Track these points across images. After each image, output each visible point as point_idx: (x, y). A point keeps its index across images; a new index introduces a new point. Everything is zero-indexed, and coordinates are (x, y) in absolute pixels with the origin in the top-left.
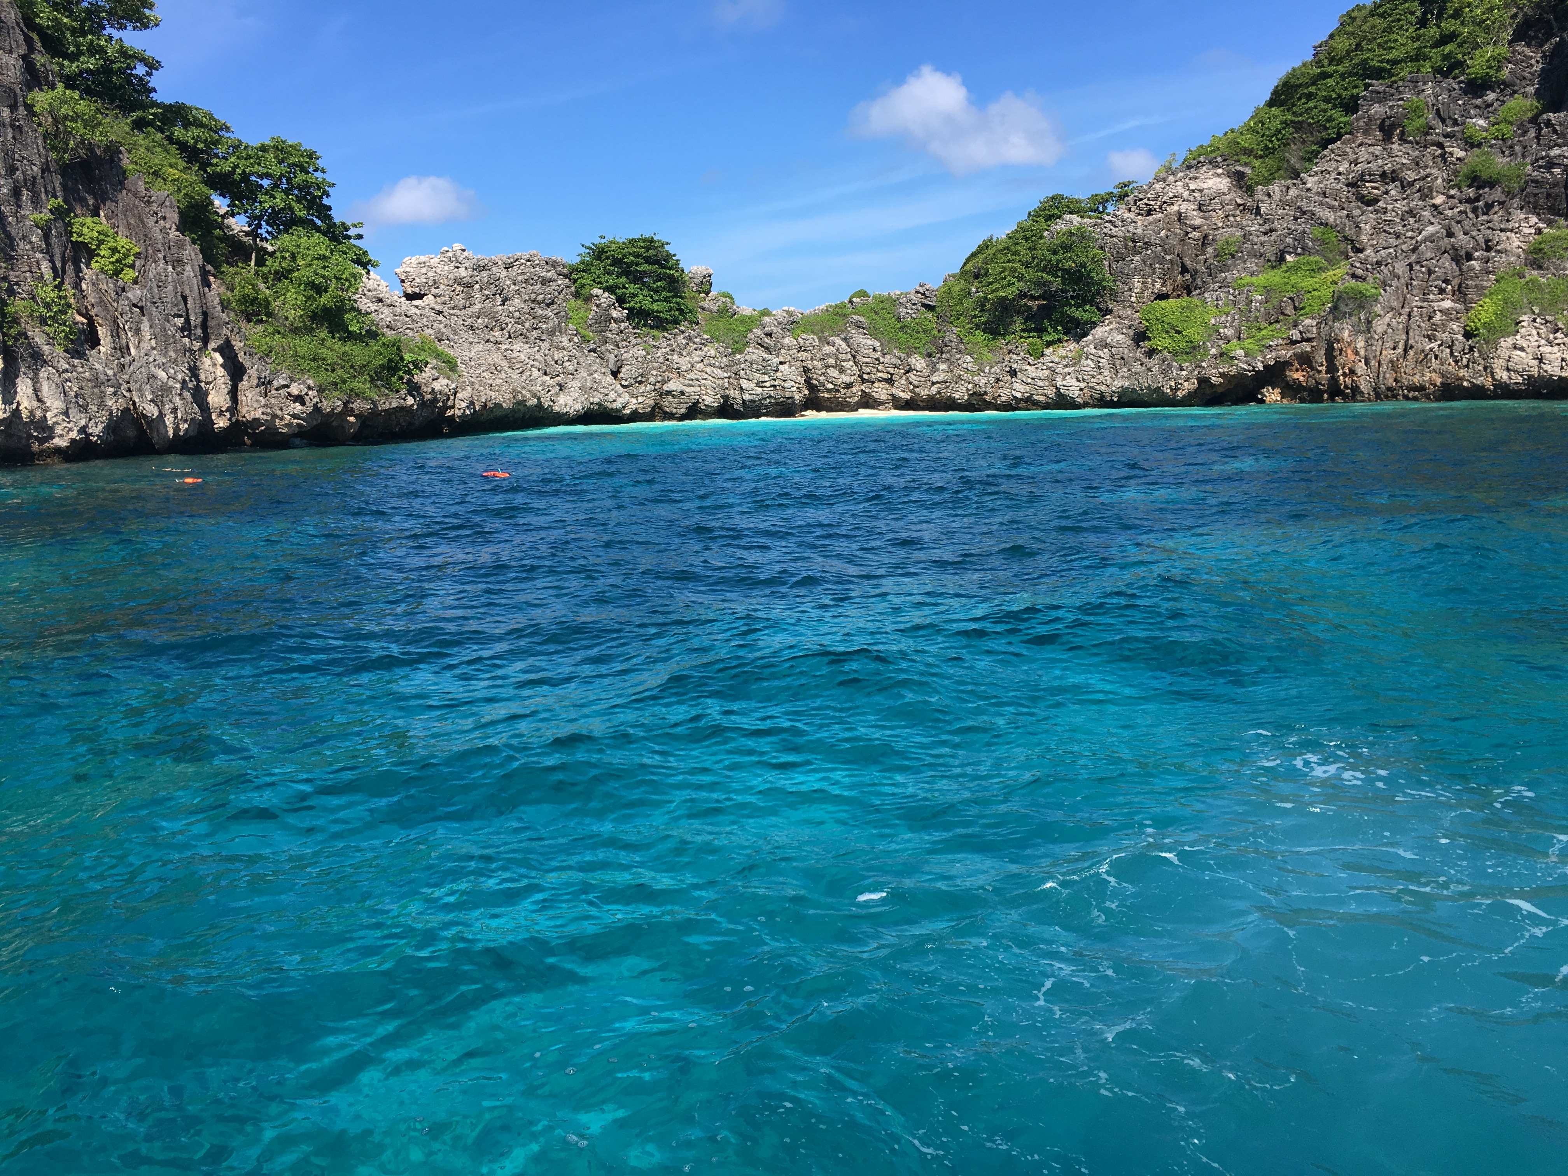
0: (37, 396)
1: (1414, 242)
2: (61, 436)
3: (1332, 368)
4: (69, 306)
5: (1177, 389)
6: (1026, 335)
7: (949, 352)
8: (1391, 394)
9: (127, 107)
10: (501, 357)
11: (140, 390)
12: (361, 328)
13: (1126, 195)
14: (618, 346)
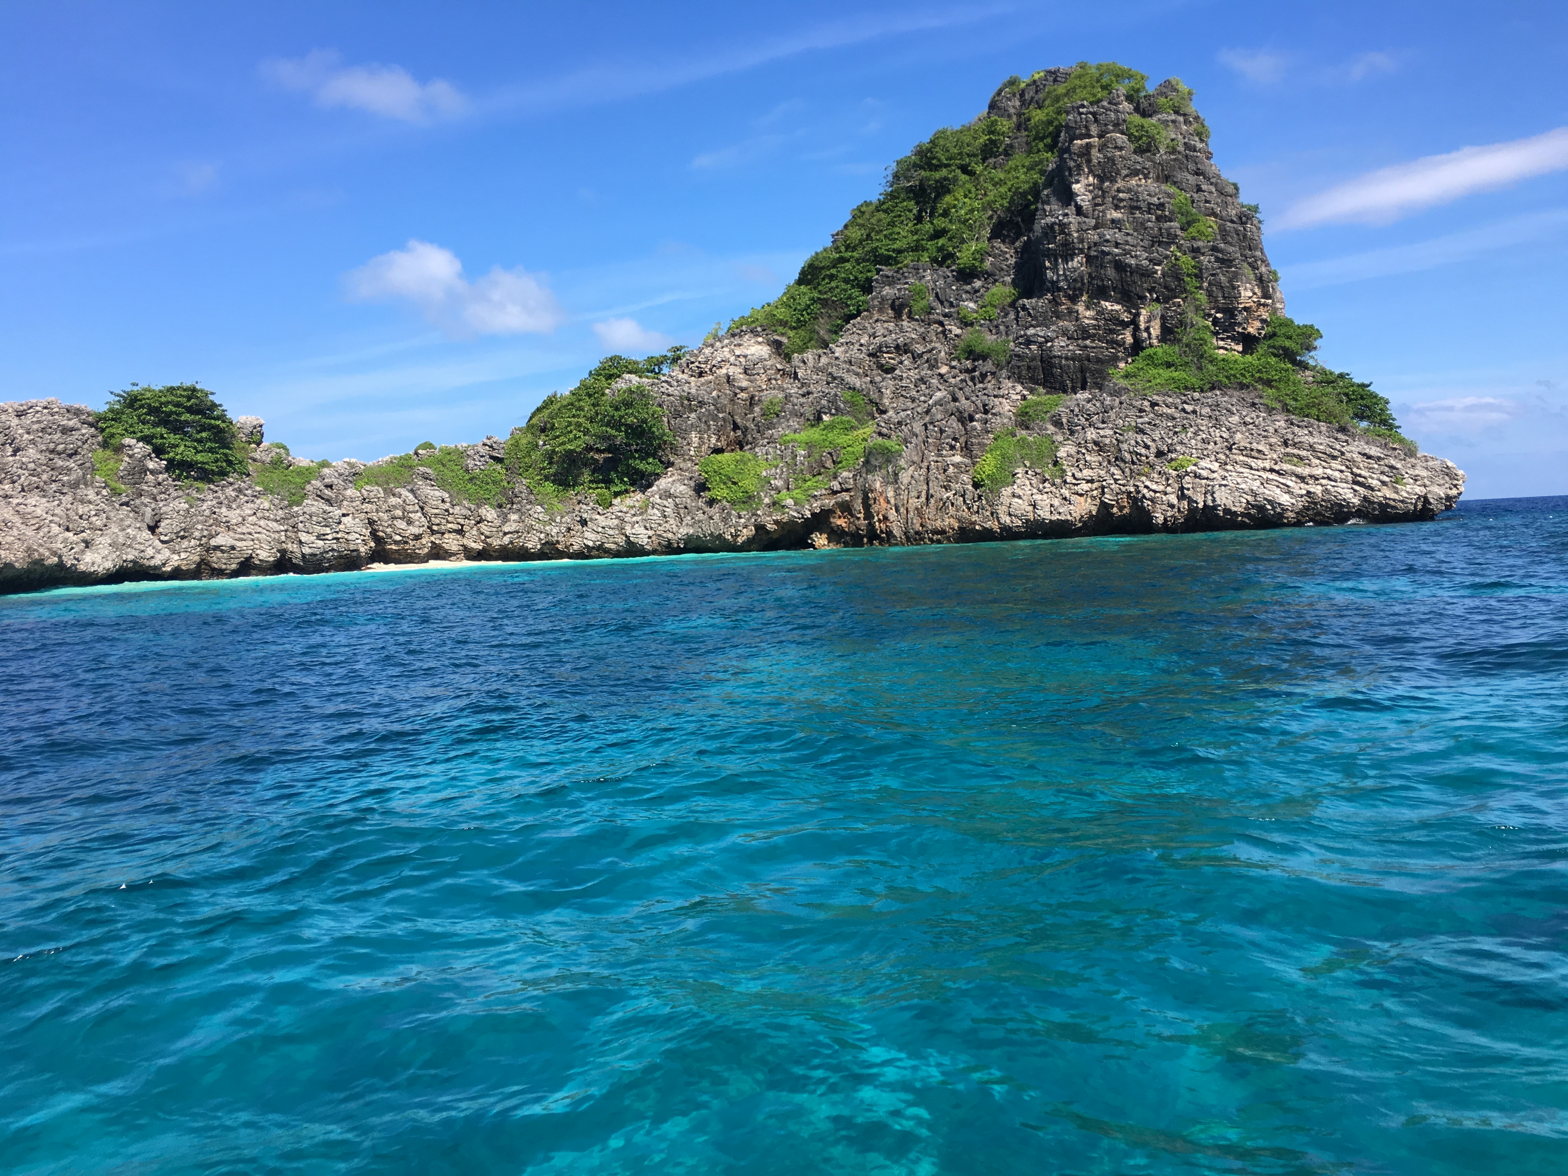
1: (926, 405)
3: (869, 516)
5: (737, 536)
6: (594, 486)
7: (519, 502)
8: (918, 537)
10: (12, 512)
13: (679, 358)
14: (155, 499)
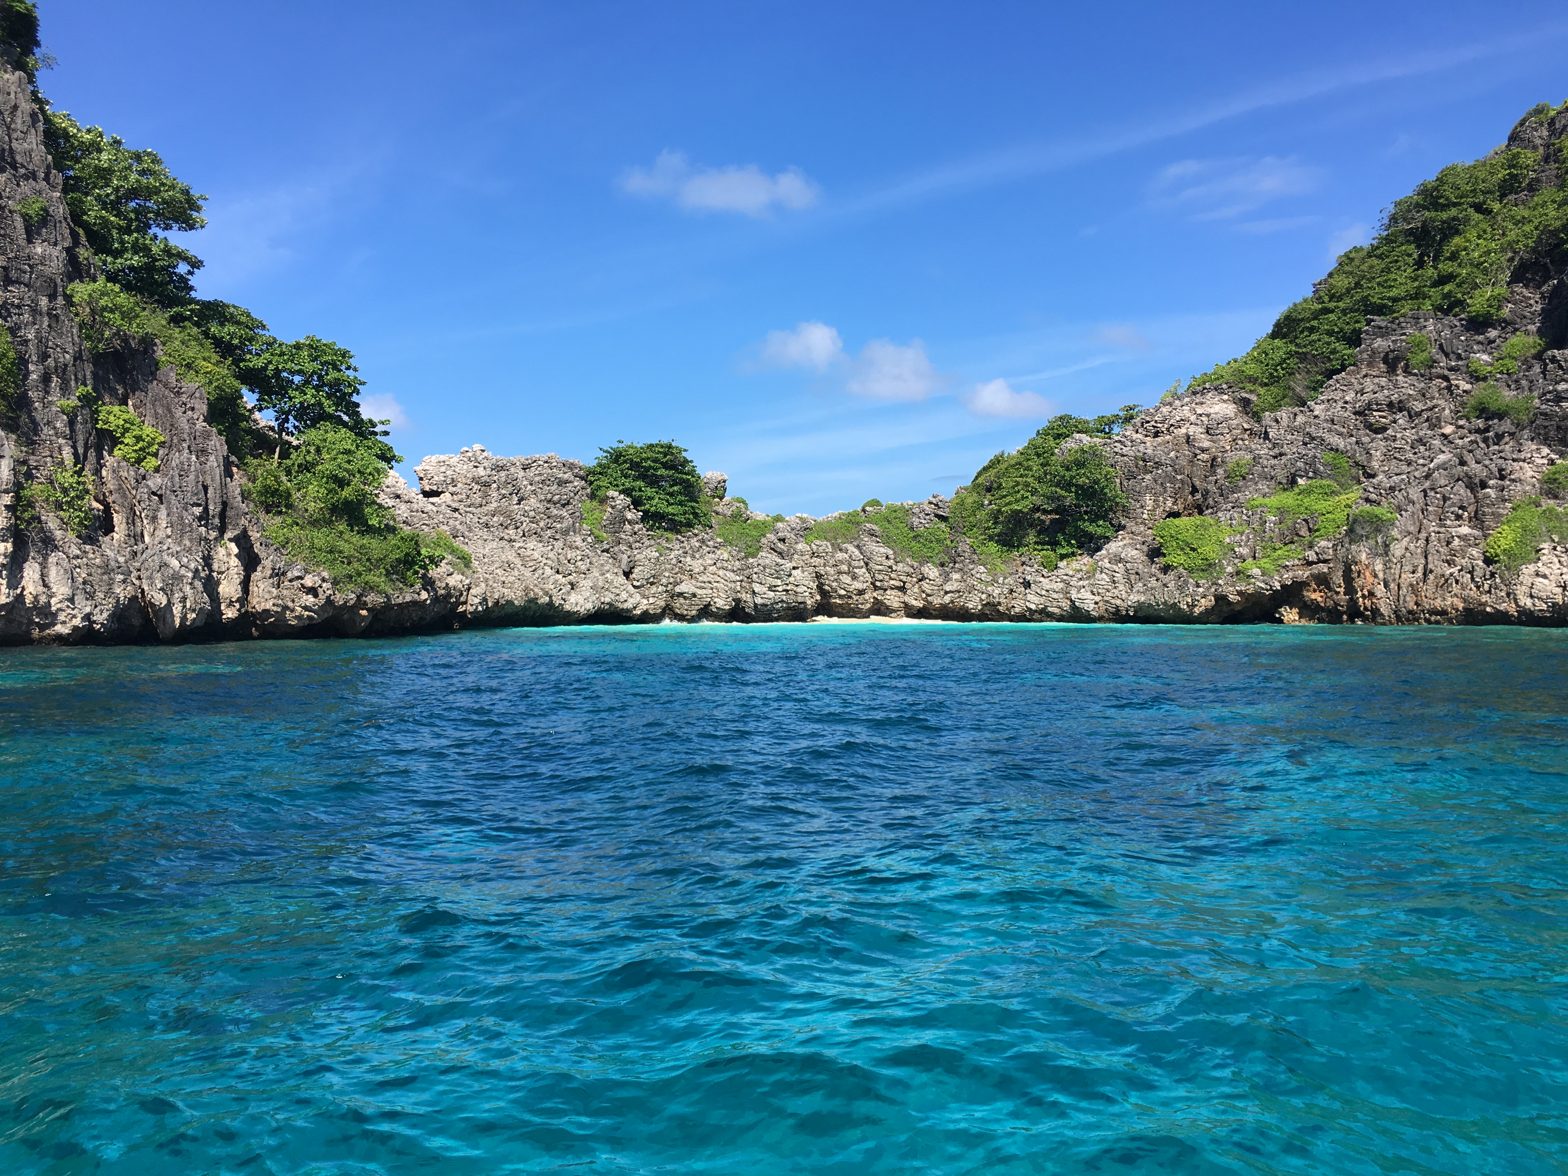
0: (43, 581)
1: (1426, 469)
2: (64, 623)
3: (1350, 590)
4: (87, 492)
5: (1194, 606)
6: (1040, 547)
7: (962, 562)
8: (1412, 617)
9: (166, 302)
10: (514, 555)
11: (150, 578)
12: (380, 522)
13: (1132, 418)
14: (631, 547)
